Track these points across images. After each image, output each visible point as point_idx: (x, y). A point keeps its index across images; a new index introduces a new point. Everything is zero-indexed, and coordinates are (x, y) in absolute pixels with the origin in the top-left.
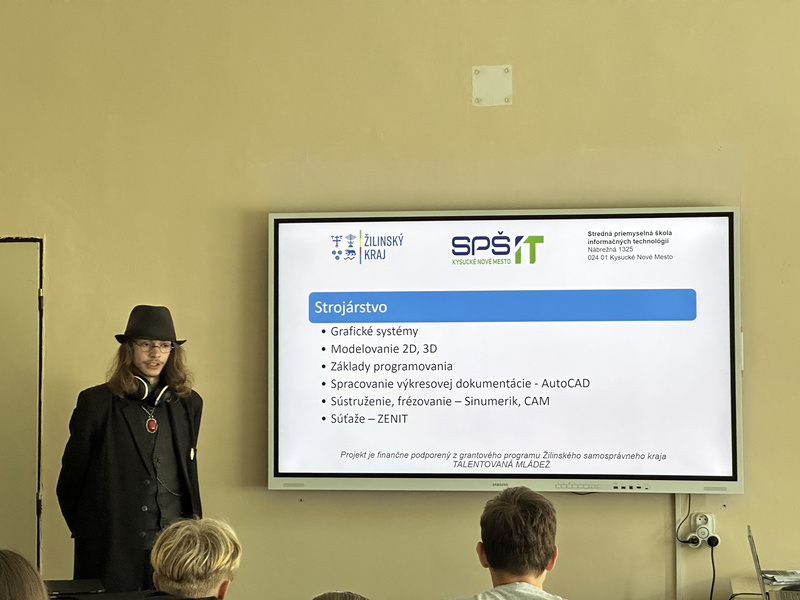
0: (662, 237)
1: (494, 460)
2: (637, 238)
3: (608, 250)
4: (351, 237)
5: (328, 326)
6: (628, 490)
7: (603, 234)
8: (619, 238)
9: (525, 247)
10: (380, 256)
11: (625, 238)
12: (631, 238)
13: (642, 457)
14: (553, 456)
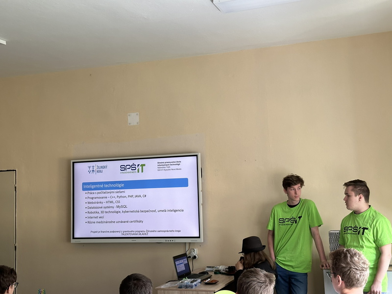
0: (178, 163)
1: (133, 233)
2: (171, 164)
3: (163, 167)
4: (93, 166)
5: (87, 192)
6: (169, 242)
7: (162, 163)
8: (166, 164)
9: (140, 167)
10: (101, 172)
11: (168, 164)
12: (169, 164)
13: (174, 231)
14: (148, 231)
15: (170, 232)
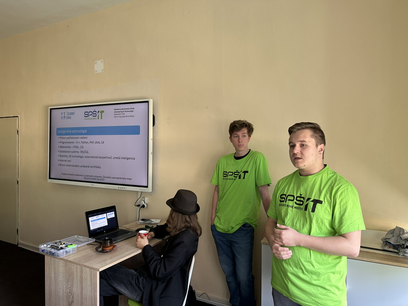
0: (132, 110)
1: (92, 177)
2: (126, 110)
5: (59, 136)
6: (121, 189)
7: (118, 109)
9: (100, 114)
11: (123, 110)
13: (126, 179)
14: (105, 177)
15: (122, 180)
